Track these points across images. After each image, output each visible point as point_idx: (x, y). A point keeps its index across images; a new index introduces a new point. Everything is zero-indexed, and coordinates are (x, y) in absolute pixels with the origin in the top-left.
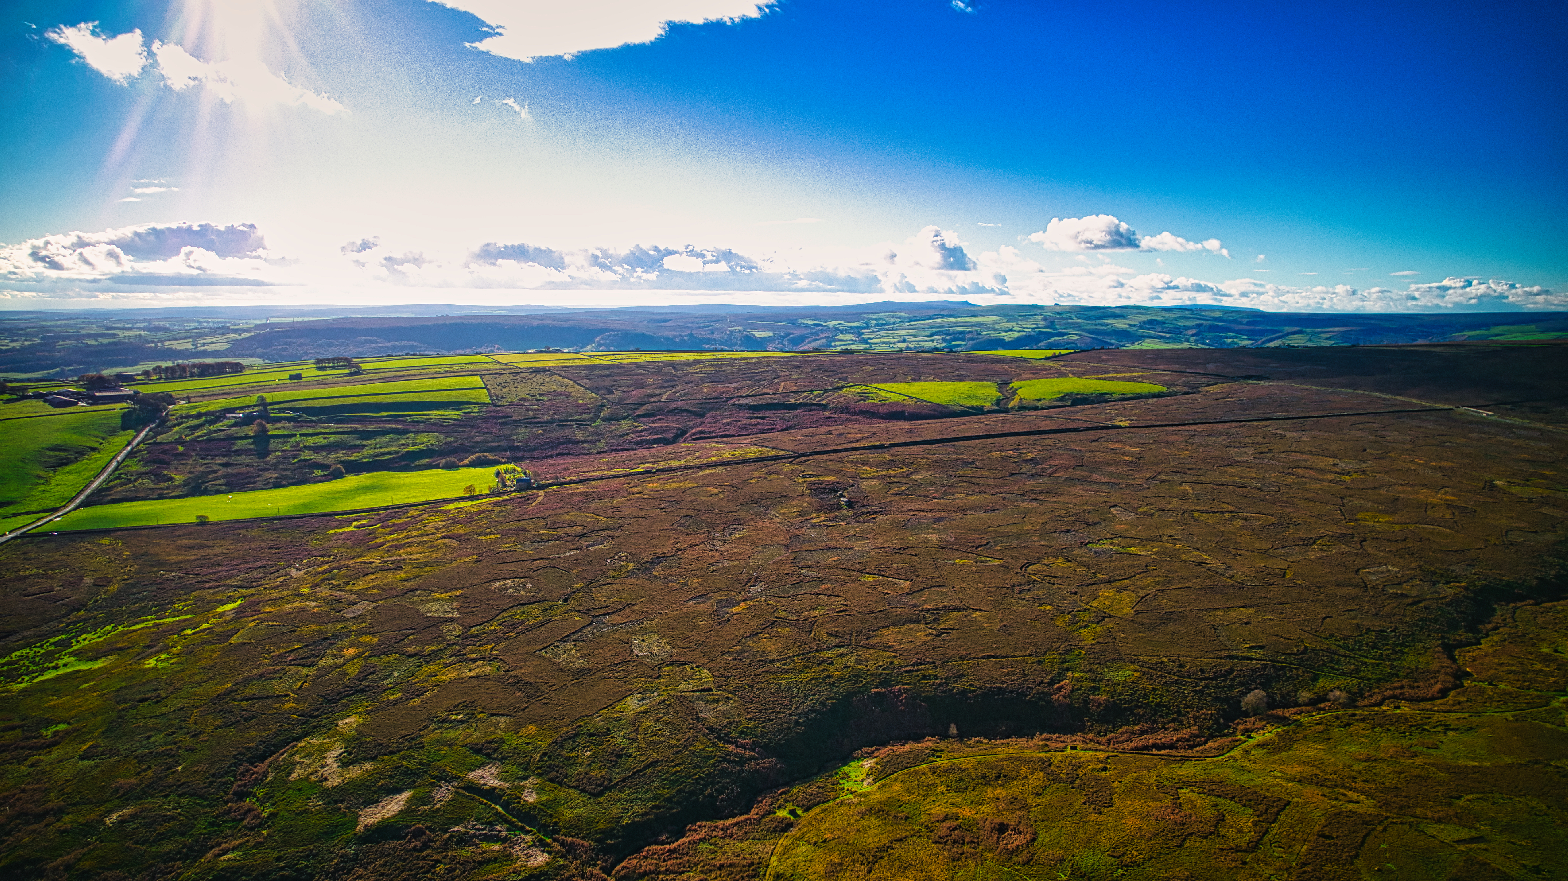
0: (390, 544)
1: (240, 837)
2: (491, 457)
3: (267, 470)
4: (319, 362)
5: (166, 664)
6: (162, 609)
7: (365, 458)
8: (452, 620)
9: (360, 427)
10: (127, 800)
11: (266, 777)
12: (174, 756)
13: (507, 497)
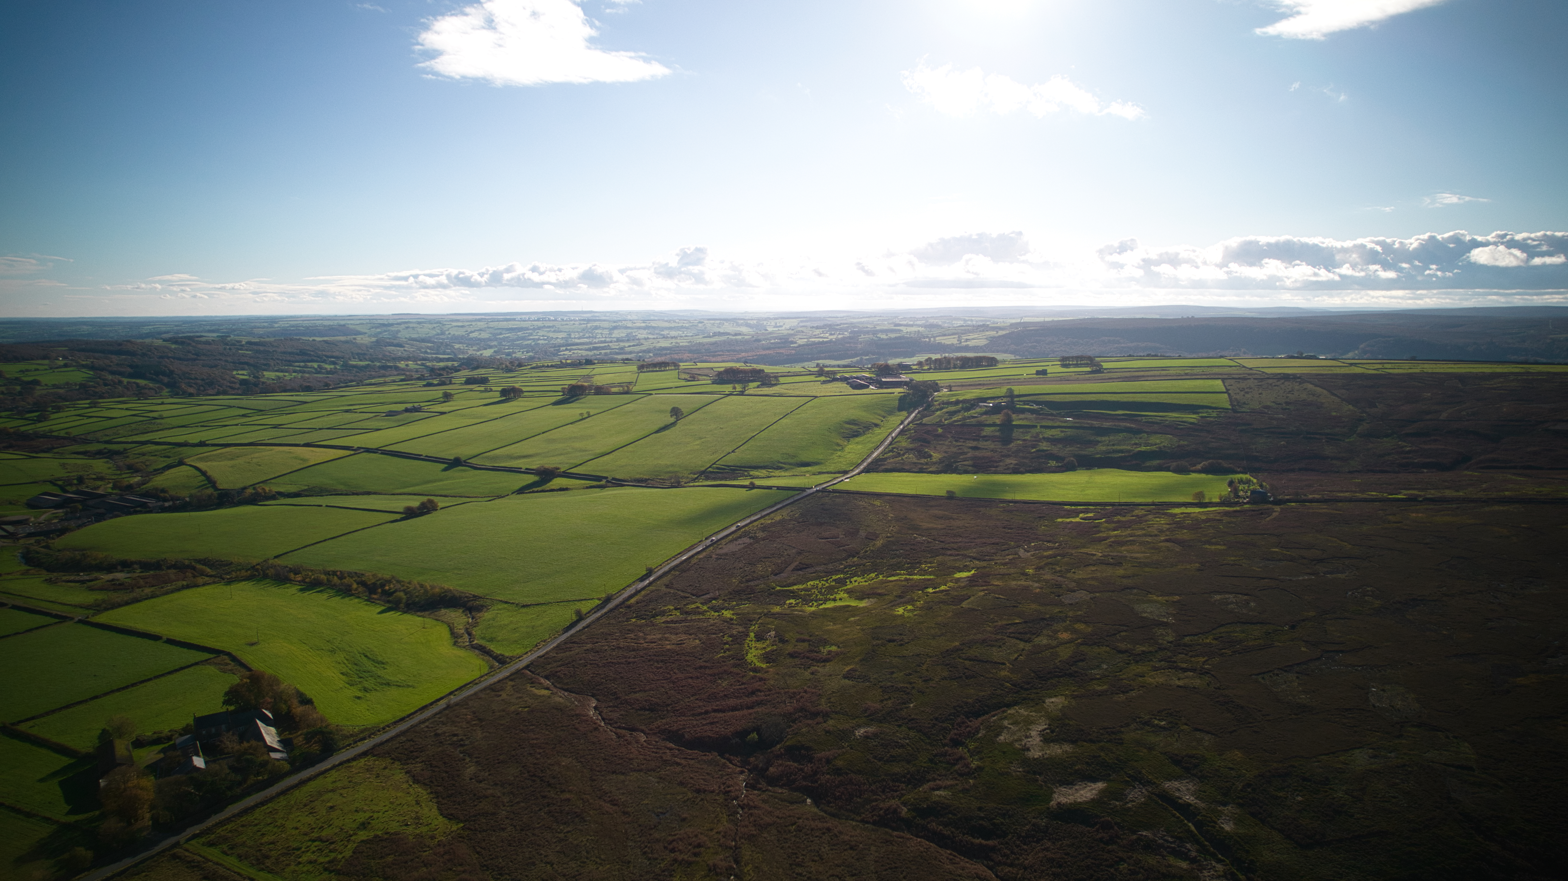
0: (1112, 539)
1: (952, 779)
2: (1225, 464)
3: (1008, 456)
4: (1064, 359)
5: (911, 614)
6: (912, 567)
7: (1098, 453)
8: (1165, 625)
9: (1096, 423)
10: (872, 720)
11: (978, 733)
12: (908, 693)
13: (1238, 508)
